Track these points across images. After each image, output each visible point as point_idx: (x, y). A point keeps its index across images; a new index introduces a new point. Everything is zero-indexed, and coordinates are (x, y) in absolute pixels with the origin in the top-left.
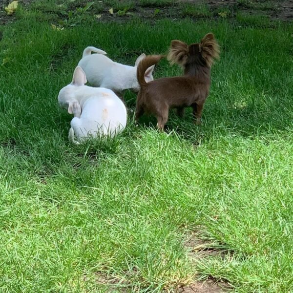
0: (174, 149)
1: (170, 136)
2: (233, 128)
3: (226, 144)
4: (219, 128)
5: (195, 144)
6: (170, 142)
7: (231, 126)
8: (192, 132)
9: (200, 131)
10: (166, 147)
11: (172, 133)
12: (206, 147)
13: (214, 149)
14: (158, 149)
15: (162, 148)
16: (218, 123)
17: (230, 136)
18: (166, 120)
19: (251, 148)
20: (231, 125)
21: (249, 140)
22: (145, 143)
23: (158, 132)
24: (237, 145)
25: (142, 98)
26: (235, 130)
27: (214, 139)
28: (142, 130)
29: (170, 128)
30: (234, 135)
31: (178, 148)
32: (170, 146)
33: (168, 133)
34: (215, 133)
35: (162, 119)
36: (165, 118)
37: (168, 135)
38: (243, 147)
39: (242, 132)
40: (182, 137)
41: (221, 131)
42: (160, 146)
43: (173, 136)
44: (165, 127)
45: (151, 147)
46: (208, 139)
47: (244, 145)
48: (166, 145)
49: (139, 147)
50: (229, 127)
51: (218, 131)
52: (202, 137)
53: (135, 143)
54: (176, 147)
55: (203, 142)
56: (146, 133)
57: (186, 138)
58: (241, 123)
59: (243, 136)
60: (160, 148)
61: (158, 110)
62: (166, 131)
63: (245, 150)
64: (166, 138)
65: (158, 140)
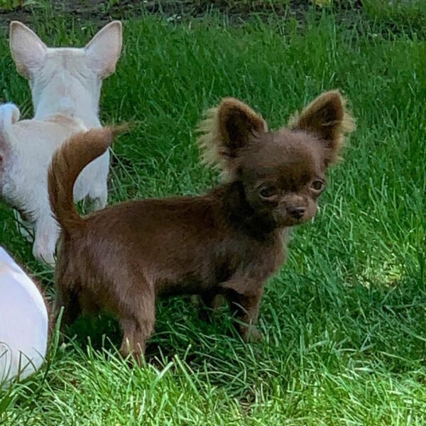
0: (181, 417)
1: (166, 378)
2: (363, 349)
3: (340, 397)
4: (319, 348)
5: (244, 400)
6: (166, 396)
7: (356, 342)
8: (236, 363)
9: (260, 358)
10: (155, 411)
11: (173, 368)
12: (277, 407)
13: (305, 413)
14: (131, 416)
15: (142, 412)
16: (315, 332)
17: (352, 372)
18: (151, 329)
19: (418, 408)
20: (354, 336)
21: (411, 381)
22: (90, 399)
23: (131, 366)
24: (374, 399)
25: (71, 267)
26: (366, 352)
27: (303, 384)
28: (79, 359)
29: (165, 353)
30: (365, 369)
31: (193, 412)
32: (167, 408)
33: (161, 369)
34: (307, 365)
35: (138, 326)
36: (146, 323)
37: (160, 375)
38: (392, 406)
39: (389, 360)
40: (204, 379)
41: (325, 357)
42: (135, 408)
43: (177, 377)
44: (151, 350)
45: (107, 412)
46: (284, 384)
47: (397, 399)
48: (154, 404)
49: (71, 411)
50: (348, 345)
51: (316, 359)
52: (265, 377)
53: (58, 400)
54: (187, 409)
55: (269, 391)
56: (91, 368)
57: (217, 383)
58: (386, 331)
59: (393, 371)
60: (136, 415)
61: (124, 299)
62: (154, 362)
63: (400, 414)
64: (153, 384)
65: (129, 389)
